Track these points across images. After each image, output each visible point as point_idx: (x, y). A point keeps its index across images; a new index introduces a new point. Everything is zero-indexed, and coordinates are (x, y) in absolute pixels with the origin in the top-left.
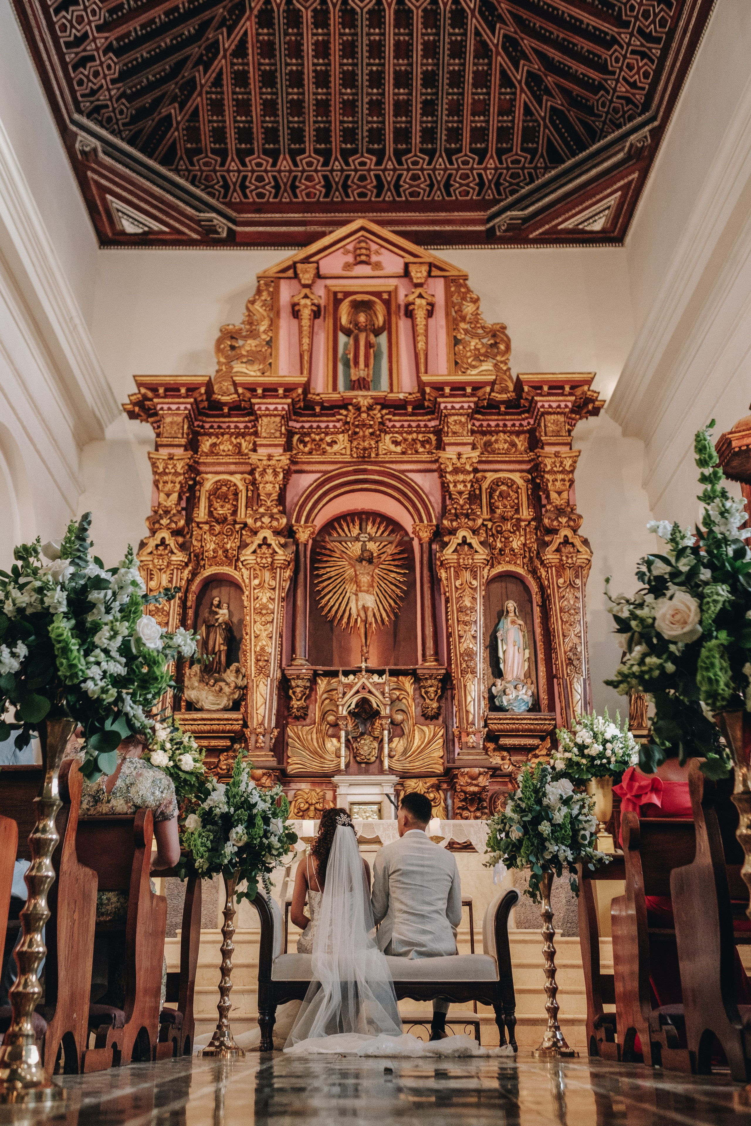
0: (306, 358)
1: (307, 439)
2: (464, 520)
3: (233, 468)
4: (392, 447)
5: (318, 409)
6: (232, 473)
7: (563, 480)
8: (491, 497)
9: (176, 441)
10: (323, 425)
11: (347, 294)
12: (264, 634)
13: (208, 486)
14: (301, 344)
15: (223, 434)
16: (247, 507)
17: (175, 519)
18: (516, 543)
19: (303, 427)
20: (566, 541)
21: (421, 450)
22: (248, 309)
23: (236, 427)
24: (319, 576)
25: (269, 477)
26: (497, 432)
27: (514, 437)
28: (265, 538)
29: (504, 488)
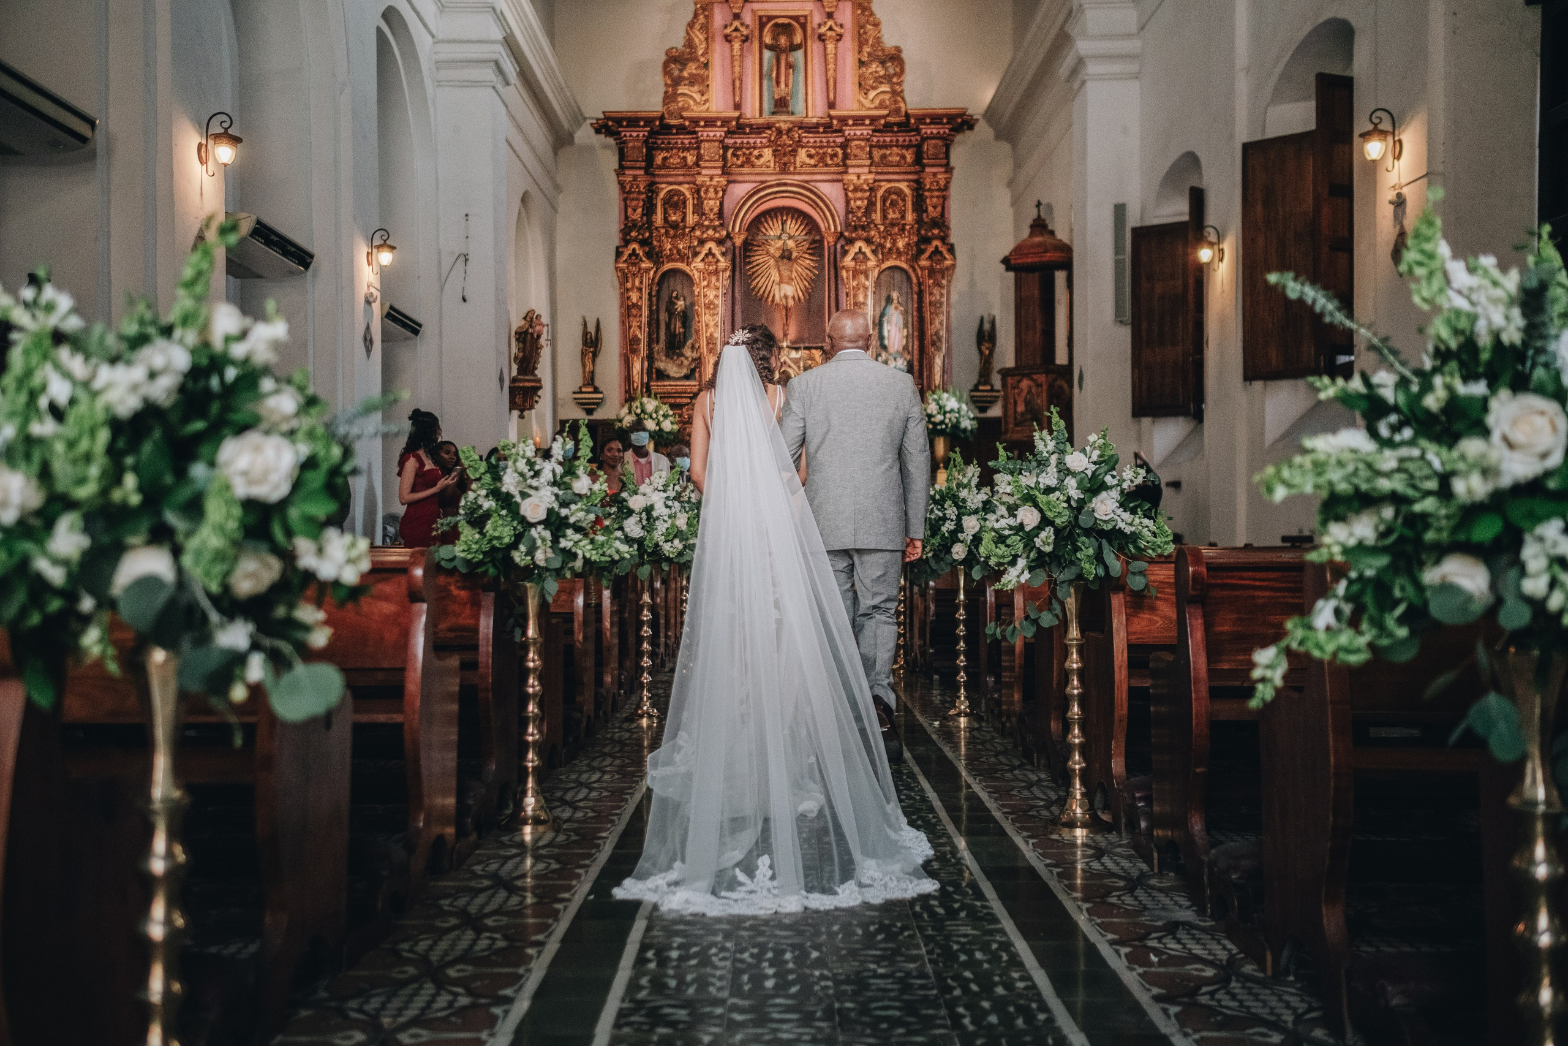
0: (737, 84)
1: (739, 153)
2: (860, 232)
3: (681, 179)
4: (808, 160)
5: (748, 130)
6: (680, 184)
7: (938, 197)
8: (884, 205)
9: (638, 164)
10: (751, 141)
11: (770, 18)
12: (712, 323)
13: (662, 195)
14: (733, 72)
15: (672, 149)
16: (693, 213)
17: (641, 231)
18: (901, 244)
19: (735, 143)
20: (937, 251)
21: (830, 162)
22: (688, 33)
23: (682, 143)
24: (750, 263)
25: (711, 194)
26: (891, 146)
27: (904, 151)
28: (710, 249)
29: (894, 197)
